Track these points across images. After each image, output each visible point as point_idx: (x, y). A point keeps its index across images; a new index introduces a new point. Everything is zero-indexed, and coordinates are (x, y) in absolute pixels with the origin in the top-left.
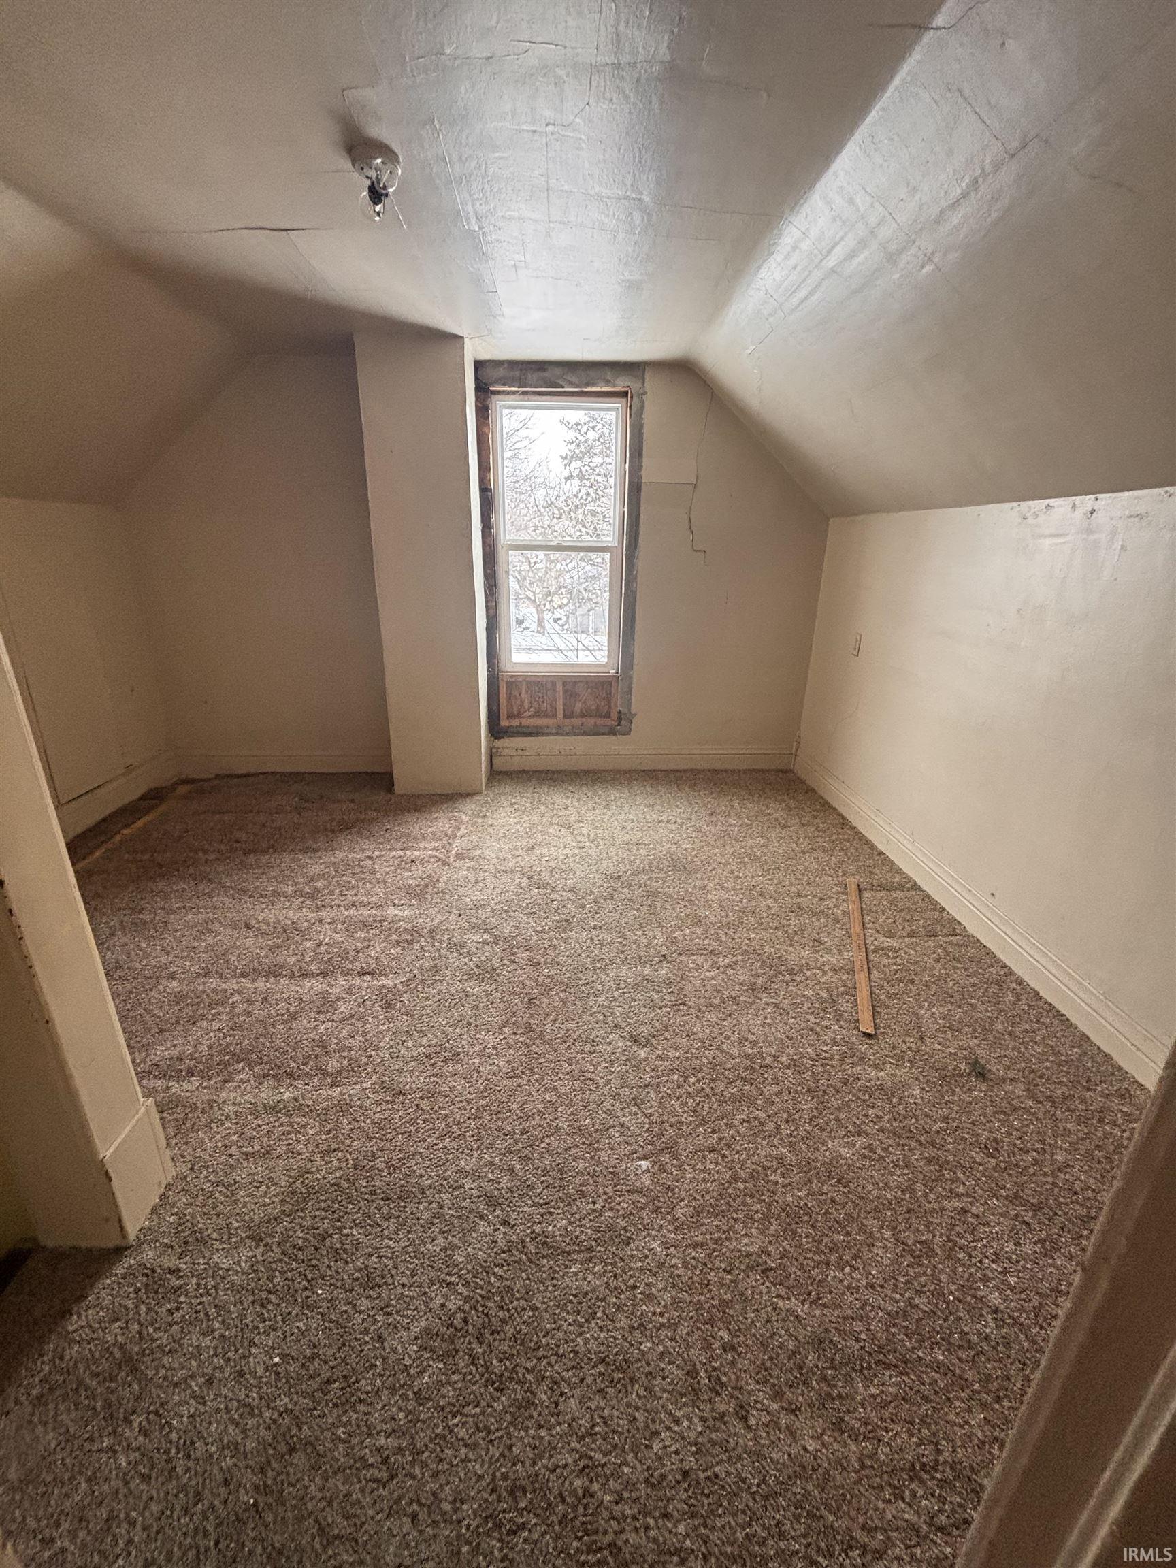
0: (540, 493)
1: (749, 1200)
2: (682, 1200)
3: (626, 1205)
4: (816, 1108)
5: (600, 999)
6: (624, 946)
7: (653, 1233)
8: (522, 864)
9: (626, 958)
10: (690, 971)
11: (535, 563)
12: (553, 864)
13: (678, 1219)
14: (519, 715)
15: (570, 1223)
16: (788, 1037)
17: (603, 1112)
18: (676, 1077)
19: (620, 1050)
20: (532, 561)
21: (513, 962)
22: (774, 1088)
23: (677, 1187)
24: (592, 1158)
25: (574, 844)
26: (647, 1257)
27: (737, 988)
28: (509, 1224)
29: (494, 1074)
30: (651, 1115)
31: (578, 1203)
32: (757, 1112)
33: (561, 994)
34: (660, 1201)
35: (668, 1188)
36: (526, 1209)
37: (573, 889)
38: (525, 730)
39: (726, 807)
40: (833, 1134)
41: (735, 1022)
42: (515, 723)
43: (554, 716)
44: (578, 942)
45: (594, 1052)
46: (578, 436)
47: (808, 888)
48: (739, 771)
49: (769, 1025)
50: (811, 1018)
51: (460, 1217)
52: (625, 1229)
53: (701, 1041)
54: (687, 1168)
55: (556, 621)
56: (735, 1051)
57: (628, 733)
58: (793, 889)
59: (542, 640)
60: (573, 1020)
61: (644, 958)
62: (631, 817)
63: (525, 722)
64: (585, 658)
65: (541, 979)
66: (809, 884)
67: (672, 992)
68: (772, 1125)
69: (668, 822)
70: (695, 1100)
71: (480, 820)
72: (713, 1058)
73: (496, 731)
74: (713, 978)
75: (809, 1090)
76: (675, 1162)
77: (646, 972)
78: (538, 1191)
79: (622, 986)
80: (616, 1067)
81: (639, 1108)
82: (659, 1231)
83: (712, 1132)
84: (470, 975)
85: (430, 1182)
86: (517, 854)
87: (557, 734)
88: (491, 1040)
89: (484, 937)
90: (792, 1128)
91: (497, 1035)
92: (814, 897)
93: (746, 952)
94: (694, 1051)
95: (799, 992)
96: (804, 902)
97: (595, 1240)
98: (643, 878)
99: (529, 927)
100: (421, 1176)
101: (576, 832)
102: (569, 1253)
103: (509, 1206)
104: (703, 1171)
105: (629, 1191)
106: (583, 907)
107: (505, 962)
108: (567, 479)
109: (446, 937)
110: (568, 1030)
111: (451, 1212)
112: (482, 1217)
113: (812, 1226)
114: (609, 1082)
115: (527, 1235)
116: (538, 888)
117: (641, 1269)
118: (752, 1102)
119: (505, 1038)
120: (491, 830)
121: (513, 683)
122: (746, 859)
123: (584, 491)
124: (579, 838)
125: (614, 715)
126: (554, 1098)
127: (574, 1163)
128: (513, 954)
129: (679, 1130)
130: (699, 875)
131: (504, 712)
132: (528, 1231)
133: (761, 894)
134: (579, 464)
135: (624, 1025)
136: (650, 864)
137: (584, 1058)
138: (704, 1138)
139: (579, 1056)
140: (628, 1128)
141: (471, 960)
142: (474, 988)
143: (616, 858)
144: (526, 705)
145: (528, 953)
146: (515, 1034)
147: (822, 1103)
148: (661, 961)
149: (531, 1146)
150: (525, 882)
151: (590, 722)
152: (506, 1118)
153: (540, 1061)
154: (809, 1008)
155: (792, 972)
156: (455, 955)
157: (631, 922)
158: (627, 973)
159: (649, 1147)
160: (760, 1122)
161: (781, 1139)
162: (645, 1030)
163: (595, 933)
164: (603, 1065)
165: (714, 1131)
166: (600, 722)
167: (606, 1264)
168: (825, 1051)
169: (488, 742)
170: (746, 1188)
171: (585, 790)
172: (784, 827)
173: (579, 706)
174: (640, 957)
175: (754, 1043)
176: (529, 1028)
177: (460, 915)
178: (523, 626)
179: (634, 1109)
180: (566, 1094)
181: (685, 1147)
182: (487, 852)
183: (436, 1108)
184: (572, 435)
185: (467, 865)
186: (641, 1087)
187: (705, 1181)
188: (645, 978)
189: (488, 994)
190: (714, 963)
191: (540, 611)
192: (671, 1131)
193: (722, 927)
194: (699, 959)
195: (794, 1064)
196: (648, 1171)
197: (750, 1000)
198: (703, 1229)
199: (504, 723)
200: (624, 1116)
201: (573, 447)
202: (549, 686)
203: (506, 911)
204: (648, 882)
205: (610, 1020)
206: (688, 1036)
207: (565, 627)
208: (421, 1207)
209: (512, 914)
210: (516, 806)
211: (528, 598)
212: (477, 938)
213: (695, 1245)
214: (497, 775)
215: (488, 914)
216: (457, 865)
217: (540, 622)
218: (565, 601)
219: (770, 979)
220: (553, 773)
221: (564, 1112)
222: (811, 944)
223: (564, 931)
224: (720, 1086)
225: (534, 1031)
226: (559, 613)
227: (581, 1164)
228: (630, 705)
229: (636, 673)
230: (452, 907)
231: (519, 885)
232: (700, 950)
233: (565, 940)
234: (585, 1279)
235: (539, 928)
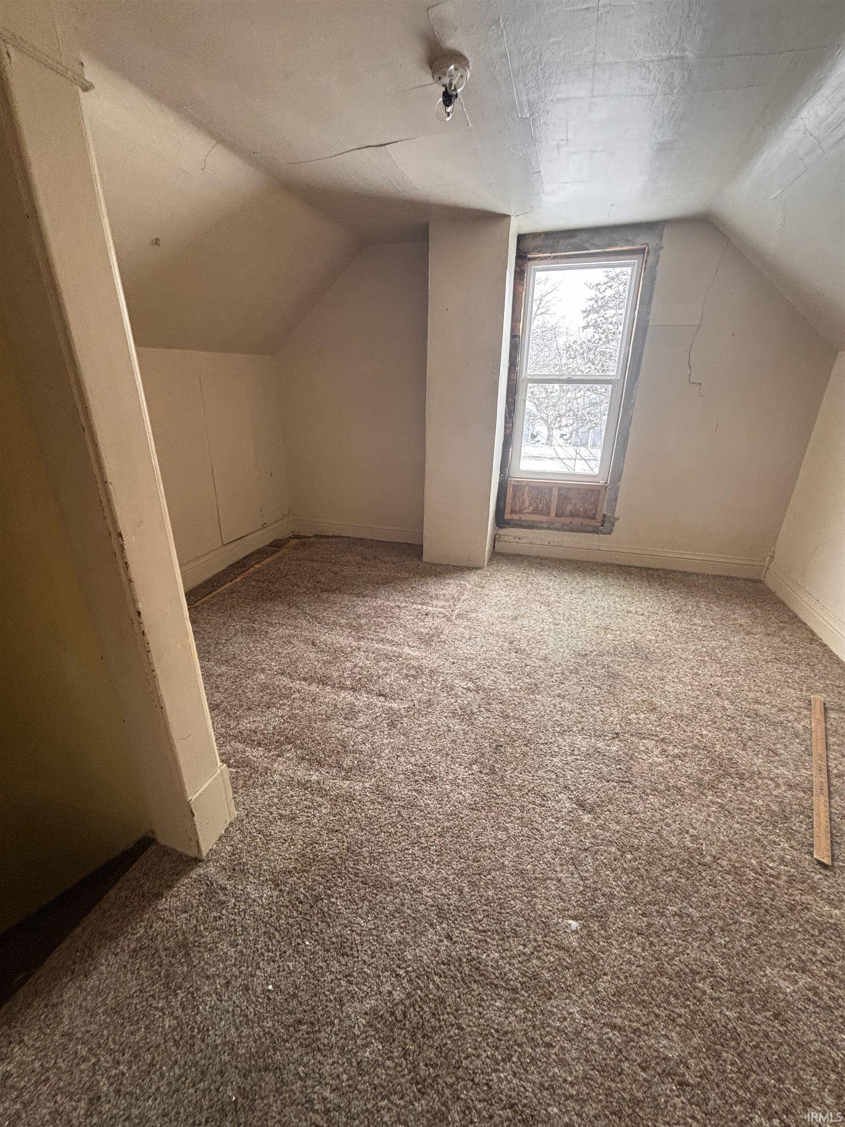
0: (562, 341)
1: (672, 999)
2: (605, 974)
3: (552, 959)
4: (756, 926)
5: (555, 760)
6: (582, 717)
7: (574, 997)
8: (506, 630)
9: (583, 729)
10: (639, 753)
11: (551, 392)
12: (530, 634)
13: (598, 992)
14: (520, 511)
15: (503, 958)
16: (731, 842)
17: (544, 862)
18: (613, 849)
19: (565, 810)
20: (549, 391)
21: (488, 710)
22: (711, 891)
23: (602, 958)
24: (529, 902)
25: (550, 620)
26: (565, 1019)
27: (683, 779)
28: (452, 939)
29: (460, 803)
30: (587, 879)
31: (511, 940)
32: (691, 910)
33: (522, 747)
34: (584, 967)
35: (594, 957)
36: (467, 930)
37: (545, 659)
38: (523, 524)
39: (693, 607)
40: (772, 961)
41: (678, 811)
42: (516, 517)
43: (548, 514)
44: (543, 705)
45: (544, 806)
46: (598, 294)
47: (767, 696)
48: (708, 575)
49: (712, 823)
50: (759, 829)
51: (415, 918)
52: (548, 982)
53: (641, 820)
54: (614, 943)
55: (562, 436)
56: (674, 841)
57: (610, 533)
58: (752, 695)
59: (548, 451)
60: (529, 772)
61: (598, 733)
62: (603, 604)
63: (525, 517)
64: (581, 468)
65: (508, 730)
66: (768, 692)
67: (620, 769)
68: (706, 929)
69: (636, 613)
70: (629, 877)
71: (479, 590)
72: (652, 841)
73: (501, 521)
74: (660, 764)
75: (750, 904)
76: (603, 932)
77: (599, 745)
78: (480, 917)
79: (576, 752)
80: (560, 825)
81: (576, 868)
82: (580, 998)
83: (642, 915)
84: (454, 714)
85: (398, 879)
86: (504, 621)
87: (549, 528)
88: (462, 772)
89: (469, 685)
90: (727, 939)
91: (467, 769)
92: (773, 706)
93: (696, 747)
94: (634, 829)
95: (748, 799)
96: (762, 710)
97: (522, 983)
98: (607, 659)
99: (506, 684)
100: (392, 873)
101: (553, 610)
102: (496, 986)
103: (454, 923)
104: (630, 952)
105: (557, 946)
106: (552, 676)
107: (482, 709)
108: (584, 328)
109: (441, 679)
110: (524, 781)
111: (409, 911)
112: (431, 925)
113: (739, 1055)
114: (553, 836)
115: (465, 956)
116: (516, 652)
117: (558, 1030)
118: (686, 897)
119: (472, 774)
120: (486, 598)
121: (518, 488)
122: (707, 659)
123: (597, 336)
124: (556, 616)
125: (599, 518)
126: (505, 838)
127: (512, 902)
128: (489, 704)
129: (611, 901)
130: (659, 666)
131: (508, 509)
132: (466, 952)
133: (718, 694)
134: (596, 315)
135: (572, 788)
136: (615, 648)
137: (534, 809)
138: (633, 918)
139: (531, 806)
140: (564, 885)
141: (456, 701)
142: (456, 725)
143: (586, 638)
144: (527, 504)
145: (501, 706)
146: (481, 772)
147: (763, 922)
148: (614, 738)
149: (479, 874)
150: (506, 645)
151: (577, 521)
152: (463, 844)
153: (498, 801)
154: (757, 818)
155: (741, 776)
156: (445, 694)
157: (591, 698)
158: (583, 744)
159: (581, 910)
160: (693, 921)
161: (714, 947)
162: (591, 798)
163: (558, 700)
164: (550, 819)
165: (644, 915)
166: (586, 522)
167: (528, 1011)
168: (772, 868)
169: (493, 529)
170: (670, 985)
171: (566, 575)
172: (748, 633)
173: (569, 508)
174: (595, 730)
175: (694, 838)
176: (493, 771)
177: (454, 663)
178: (536, 439)
179: (572, 868)
180: (514, 836)
181: (616, 923)
182: (480, 616)
183: (413, 818)
184: (592, 293)
185: (465, 624)
186: (580, 849)
187: (629, 962)
188: (597, 750)
189: (466, 734)
190: (664, 751)
191: (550, 429)
192: (602, 900)
193: (675, 718)
194: (650, 744)
195: (734, 871)
196: (576, 932)
197: (696, 794)
198: (623, 1012)
199: (507, 516)
200: (562, 871)
201: (592, 302)
202: (547, 490)
203: (489, 667)
204: (611, 665)
205: (561, 780)
206: (630, 813)
207: (569, 441)
208: (388, 899)
209: (492, 670)
210: (508, 582)
211: (542, 418)
212: (463, 684)
213: (614, 1027)
214: (498, 556)
215: (475, 667)
216: (457, 623)
217: (550, 437)
218: (571, 421)
219: (718, 778)
220: (542, 558)
221: (511, 853)
222: (765, 753)
223: (533, 693)
224: (656, 871)
225: (496, 774)
226: (565, 430)
227: (518, 906)
228: (614, 511)
229: (623, 485)
230: (449, 655)
231: (501, 647)
232: (651, 736)
233: (533, 701)
234: (507, 1018)
235: (512, 687)
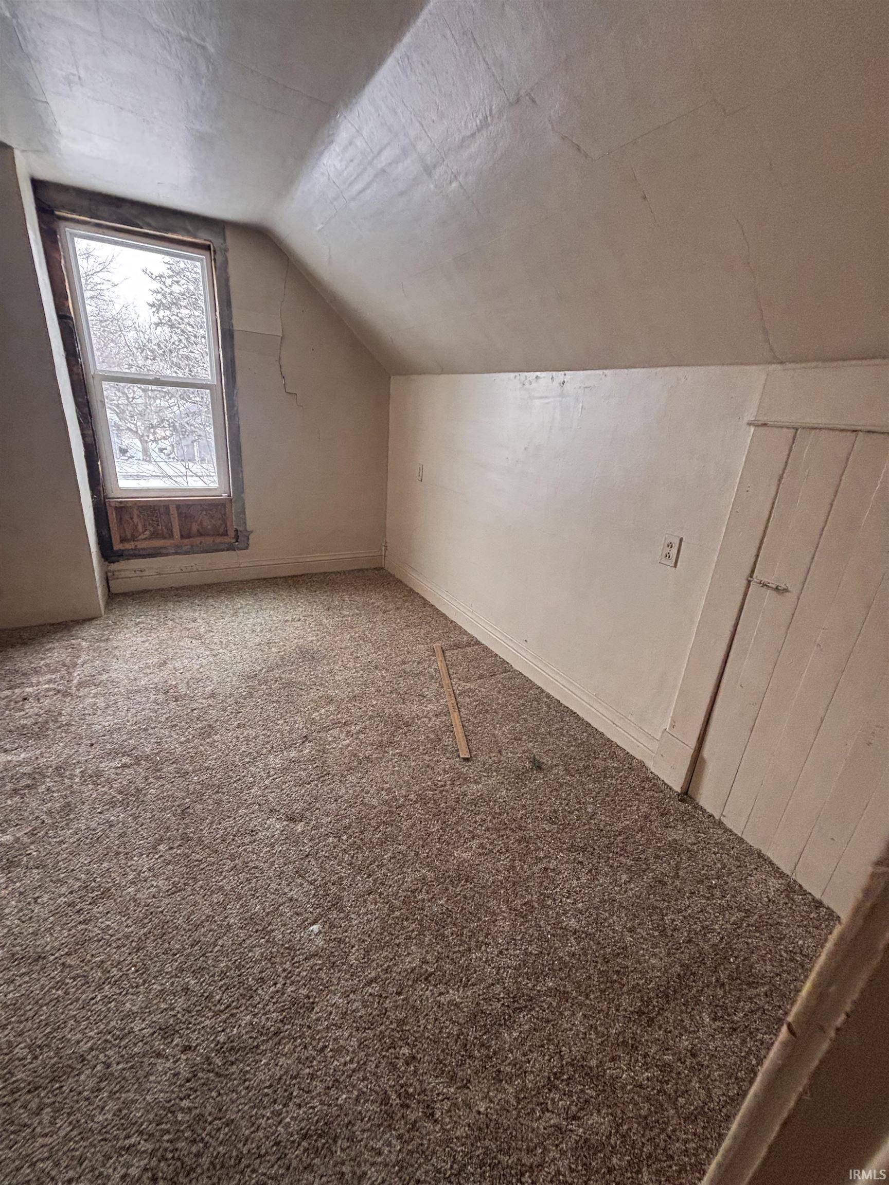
0: (131, 335)
1: (405, 923)
2: (353, 947)
3: (305, 973)
4: (441, 828)
5: (253, 791)
6: (269, 736)
7: (333, 988)
8: (156, 681)
9: (272, 747)
10: (329, 745)
12: (188, 675)
13: (352, 965)
14: (134, 538)
15: (255, 1015)
16: (412, 778)
17: (272, 894)
18: (331, 839)
19: (278, 832)
20: (131, 396)
21: (159, 778)
22: (410, 822)
23: (347, 936)
24: (268, 941)
25: (208, 653)
26: (331, 1013)
27: (369, 748)
28: (190, 1048)
29: (154, 897)
30: (315, 880)
31: (260, 991)
32: (400, 847)
33: (213, 796)
34: (334, 956)
35: (340, 941)
36: (208, 1022)
37: (213, 695)
38: (141, 552)
39: (339, 602)
40: (456, 845)
41: (372, 777)
42: (129, 546)
43: (171, 536)
44: (224, 743)
45: (254, 842)
46: (164, 287)
47: (408, 656)
48: (344, 572)
49: (398, 771)
50: (426, 757)
51: (132, 1067)
52: (308, 997)
53: (346, 801)
54: (353, 916)
55: (161, 450)
56: (375, 802)
57: (247, 548)
58: (399, 659)
59: (149, 468)
60: (229, 817)
61: (288, 744)
62: (259, 620)
63: (140, 545)
64: (195, 483)
65: (191, 788)
66: (408, 653)
67: (317, 766)
68: (413, 853)
69: (293, 620)
70: (349, 855)
71: (102, 644)
72: (359, 813)
73: (108, 553)
74: (348, 745)
75: (434, 815)
76: (342, 915)
77: (292, 755)
78: (218, 997)
79: (272, 773)
80: (277, 848)
81: (303, 878)
82: (338, 984)
83: (368, 877)
84: (112, 804)
85: (89, 1044)
86: (149, 671)
87: (176, 553)
88: (144, 863)
89: (124, 761)
90: (427, 851)
91: (151, 855)
92: (414, 662)
93: (371, 717)
94: (342, 812)
95: (415, 739)
96: (407, 667)
97: (282, 1021)
98: (277, 673)
99: (174, 742)
100: (78, 1042)
101: (207, 642)
102: (257, 1047)
103: (188, 1028)
104: (366, 914)
105: (306, 959)
106: (225, 710)
107: (151, 780)
108: (157, 325)
109: (78, 771)
110: (226, 829)
111: (120, 1066)
112: (159, 1055)
113: (454, 925)
114: (273, 864)
115: (212, 1050)
116: (176, 701)
117: (328, 1028)
118: (394, 839)
119: (161, 856)
120: (116, 652)
121: (123, 509)
122: (361, 642)
123: (175, 337)
124: (213, 646)
125: (232, 533)
126: (221, 898)
127: (250, 954)
128: (158, 770)
129: (341, 885)
130: (325, 662)
131: (116, 538)
132: (212, 1045)
133: (376, 667)
134: (167, 312)
135: (278, 808)
136: (282, 658)
137: (245, 850)
138: (363, 884)
139: (241, 849)
140: (297, 900)
141: (111, 787)
142: (117, 815)
143: (251, 659)
144: (140, 528)
145: (175, 766)
146: (171, 848)
147: (445, 822)
148: (303, 742)
149: (203, 955)
150: (161, 697)
151: (208, 540)
152: (172, 938)
153: (202, 866)
154: (424, 750)
155: (407, 725)
156: (91, 786)
157: (272, 714)
158: (275, 761)
159: (318, 910)
160: (403, 854)
161: (421, 863)
162: (298, 807)
163: (239, 731)
164: (265, 850)
165: (369, 876)
166: (219, 540)
167: (295, 1039)
168: (440, 781)
169: (101, 566)
170: (401, 914)
171: (211, 601)
172: (384, 612)
173: (195, 527)
174: (285, 743)
175: (389, 791)
176: (186, 838)
177: (92, 745)
178: (128, 454)
179: (299, 881)
180: (233, 889)
181: (348, 898)
182: (114, 675)
183: (89, 957)
184: (157, 285)
185: (93, 692)
186: (302, 859)
187: (369, 921)
188: (292, 761)
189: (135, 817)
190: (348, 732)
191: (143, 442)
192: (334, 889)
193: (350, 701)
194: (335, 732)
195: (421, 798)
196: (320, 932)
197: (380, 756)
198: (374, 964)
199: (117, 546)
200: (291, 890)
201: (159, 296)
202: (162, 510)
203: (145, 730)
204: (283, 676)
205: (264, 808)
206: (336, 800)
207: (172, 456)
208: (83, 1077)
209: (151, 731)
210: (142, 626)
211: (129, 429)
212: (117, 763)
213: (369, 983)
214: (115, 598)
215: (125, 737)
216: (81, 694)
217: (145, 451)
218: (168, 433)
219: (393, 734)
220: (177, 589)
221: (234, 908)
222: (417, 699)
223: (209, 736)
224: (368, 835)
225: (192, 839)
226: (164, 444)
227: (258, 951)
228: (245, 523)
229: (249, 496)
230: (81, 738)
231: (155, 701)
232: (335, 724)
233: (211, 745)
234: (277, 1065)
235: (183, 739)
